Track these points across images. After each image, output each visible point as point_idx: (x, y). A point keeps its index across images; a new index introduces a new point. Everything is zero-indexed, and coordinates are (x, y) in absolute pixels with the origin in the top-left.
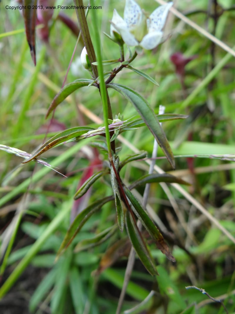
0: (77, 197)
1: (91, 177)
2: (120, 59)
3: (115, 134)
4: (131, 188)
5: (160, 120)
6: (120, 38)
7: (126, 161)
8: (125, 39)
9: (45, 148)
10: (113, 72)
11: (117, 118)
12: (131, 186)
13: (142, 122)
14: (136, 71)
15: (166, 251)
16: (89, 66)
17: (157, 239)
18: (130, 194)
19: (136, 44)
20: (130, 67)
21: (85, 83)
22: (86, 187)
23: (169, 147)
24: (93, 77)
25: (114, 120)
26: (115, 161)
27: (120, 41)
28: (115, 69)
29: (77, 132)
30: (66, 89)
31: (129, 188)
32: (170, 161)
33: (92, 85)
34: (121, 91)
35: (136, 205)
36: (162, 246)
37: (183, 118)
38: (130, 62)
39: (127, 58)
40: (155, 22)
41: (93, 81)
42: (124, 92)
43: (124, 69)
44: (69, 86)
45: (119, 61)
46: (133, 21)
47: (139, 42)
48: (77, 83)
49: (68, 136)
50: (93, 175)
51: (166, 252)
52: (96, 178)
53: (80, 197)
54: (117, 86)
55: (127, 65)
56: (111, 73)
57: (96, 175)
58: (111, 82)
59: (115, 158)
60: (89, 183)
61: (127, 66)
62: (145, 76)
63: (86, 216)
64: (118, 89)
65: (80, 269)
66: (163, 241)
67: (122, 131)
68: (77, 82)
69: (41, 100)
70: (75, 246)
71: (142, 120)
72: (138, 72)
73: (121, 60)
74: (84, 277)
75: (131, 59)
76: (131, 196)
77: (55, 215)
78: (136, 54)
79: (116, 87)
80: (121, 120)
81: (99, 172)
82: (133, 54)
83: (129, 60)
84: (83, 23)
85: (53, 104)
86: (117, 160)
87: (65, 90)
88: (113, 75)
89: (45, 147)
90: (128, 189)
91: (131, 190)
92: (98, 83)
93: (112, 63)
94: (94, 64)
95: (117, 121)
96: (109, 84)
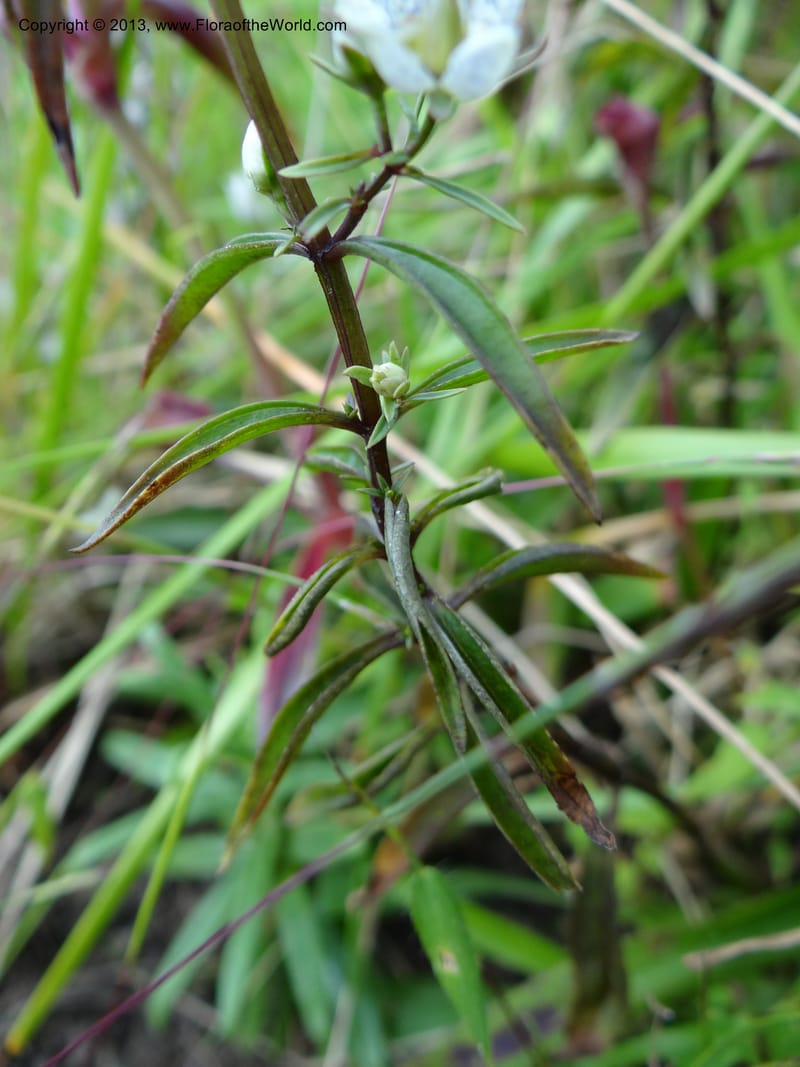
0: (274, 645)
1: (316, 574)
2: (376, 145)
3: (385, 419)
4: (457, 602)
5: (538, 354)
6: (368, 70)
7: (433, 510)
8: (387, 69)
9: (146, 494)
10: (356, 197)
11: (387, 362)
12: (457, 596)
13: (476, 368)
14: (438, 184)
15: (586, 813)
16: (271, 183)
17: (551, 773)
18: (454, 622)
19: (428, 84)
20: (415, 173)
21: (262, 246)
22: (300, 610)
23: (574, 445)
24: (290, 223)
25: (377, 369)
26: (395, 511)
27: (368, 80)
28: (363, 187)
29: (251, 428)
30: (199, 275)
31: (450, 603)
32: (583, 496)
33: (289, 251)
34: (391, 262)
35: (475, 660)
36: (573, 799)
37: (620, 340)
38: (412, 152)
39: (399, 144)
41: (290, 236)
42: (401, 264)
43: (393, 180)
44: (210, 263)
45: (375, 154)
47: (437, 75)
48: (237, 249)
49: (219, 445)
50: (322, 568)
51: (585, 819)
52: (331, 576)
53: (285, 645)
54: (377, 246)
55: (403, 165)
56: (348, 201)
57: (332, 565)
58: (354, 234)
59: (392, 500)
60: (310, 596)
61: (404, 171)
63: (310, 709)
64: (379, 256)
66: (573, 781)
67: (406, 404)
68: (236, 245)
69: (134, 312)
70: (286, 803)
71: (472, 360)
72: (444, 189)
73: (381, 149)
74: (327, 902)
75: (414, 142)
76: (456, 629)
77: (212, 707)
78: (431, 123)
79: (373, 249)
80: (399, 365)
81: (343, 556)
83: (409, 148)
85: (159, 332)
86: (399, 507)
87: (197, 280)
88: (357, 207)
89: (145, 491)
90: (447, 605)
91: (456, 609)
92: (307, 241)
93: (350, 163)
94: (288, 172)
95: (385, 371)
96: (347, 243)
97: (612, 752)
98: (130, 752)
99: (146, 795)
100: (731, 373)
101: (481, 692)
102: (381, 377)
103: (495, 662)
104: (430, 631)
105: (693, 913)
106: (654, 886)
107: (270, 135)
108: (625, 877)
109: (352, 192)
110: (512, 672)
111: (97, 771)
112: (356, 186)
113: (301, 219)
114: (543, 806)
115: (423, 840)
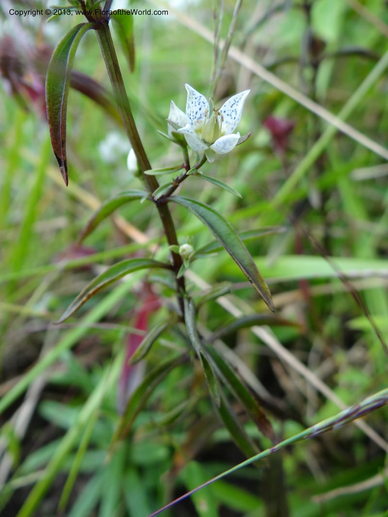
2: (183, 164)
3: (184, 266)
6: (182, 139)
10: (174, 182)
11: (186, 244)
12: (213, 338)
13: (220, 245)
15: (270, 433)
16: (140, 174)
19: (205, 147)
20: (198, 175)
22: (147, 345)
25: (181, 247)
26: (189, 304)
27: (182, 142)
28: (178, 178)
29: (129, 271)
36: (264, 426)
37: (279, 231)
38: (198, 167)
39: (193, 164)
40: (228, 115)
42: (193, 209)
45: (182, 167)
46: (198, 116)
47: (209, 145)
48: (123, 197)
49: (116, 278)
50: (156, 327)
53: (138, 360)
54: (183, 200)
56: (172, 184)
59: (187, 299)
60: (151, 339)
61: (194, 174)
62: (220, 185)
63: (148, 388)
64: (183, 205)
65: (141, 470)
66: (264, 418)
68: (123, 195)
73: (185, 166)
74: (149, 482)
75: (199, 162)
78: (205, 160)
79: (181, 201)
80: (190, 245)
82: (201, 158)
83: (196, 165)
84: (129, 120)
88: (175, 186)
89: (85, 298)
90: (209, 343)
92: (156, 200)
93: (173, 170)
94: (148, 172)
95: (185, 248)
96: (170, 198)
97: (280, 404)
98: (55, 412)
99: (60, 433)
100: (328, 225)
101: (225, 380)
102: (184, 250)
103: (230, 367)
104: (205, 356)
105: (321, 479)
106: (303, 468)
107: (141, 157)
108: (289, 464)
109: (173, 180)
110: (236, 370)
111: (38, 421)
112: (175, 178)
113: (153, 192)
114: (252, 431)
115: (196, 449)
